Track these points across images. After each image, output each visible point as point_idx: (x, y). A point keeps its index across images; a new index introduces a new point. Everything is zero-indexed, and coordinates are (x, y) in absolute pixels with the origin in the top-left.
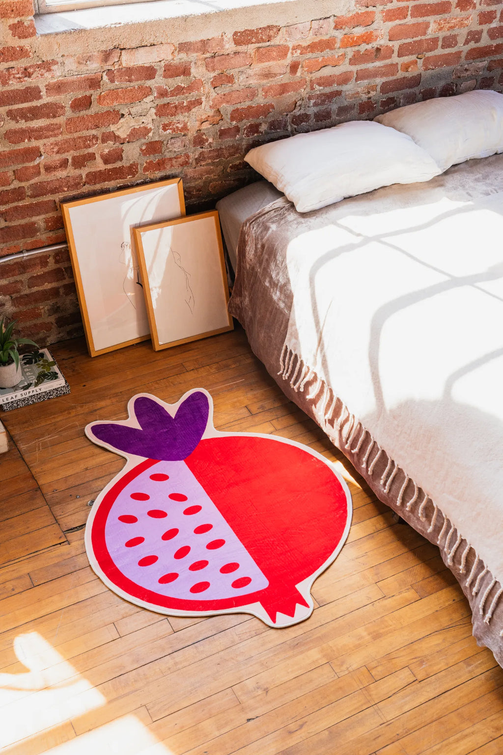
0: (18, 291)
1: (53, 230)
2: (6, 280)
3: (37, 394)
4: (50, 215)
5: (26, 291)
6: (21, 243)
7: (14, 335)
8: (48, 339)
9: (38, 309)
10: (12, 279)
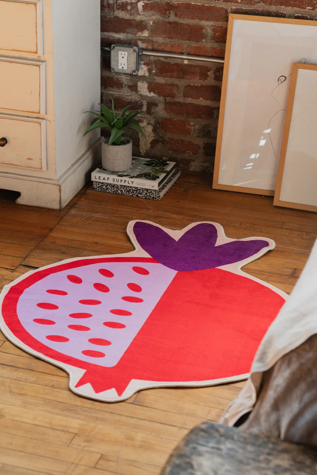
0: (173, 96)
1: (219, 42)
2: (163, 79)
3: (128, 187)
4: (220, 24)
5: (180, 99)
6: (186, 44)
7: (160, 144)
8: (192, 163)
9: (189, 124)
10: (170, 80)
